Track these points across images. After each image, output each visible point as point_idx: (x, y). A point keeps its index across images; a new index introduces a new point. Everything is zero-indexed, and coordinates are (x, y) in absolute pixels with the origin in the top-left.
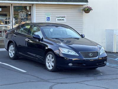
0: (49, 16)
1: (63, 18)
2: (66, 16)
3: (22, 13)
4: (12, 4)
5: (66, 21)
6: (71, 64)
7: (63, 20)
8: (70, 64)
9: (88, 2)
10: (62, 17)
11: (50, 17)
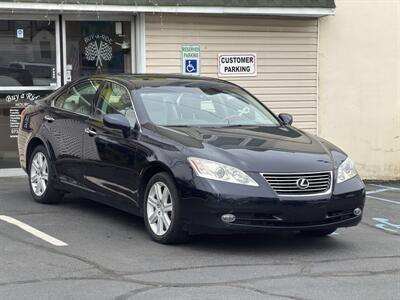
0: (196, 56)
1: (245, 65)
2: (255, 54)
3: (99, 45)
4: (60, 16)
5: (255, 74)
6: (232, 216)
7: (244, 69)
8: (228, 217)
9: (334, 7)
10: (243, 60)
11: (197, 59)
